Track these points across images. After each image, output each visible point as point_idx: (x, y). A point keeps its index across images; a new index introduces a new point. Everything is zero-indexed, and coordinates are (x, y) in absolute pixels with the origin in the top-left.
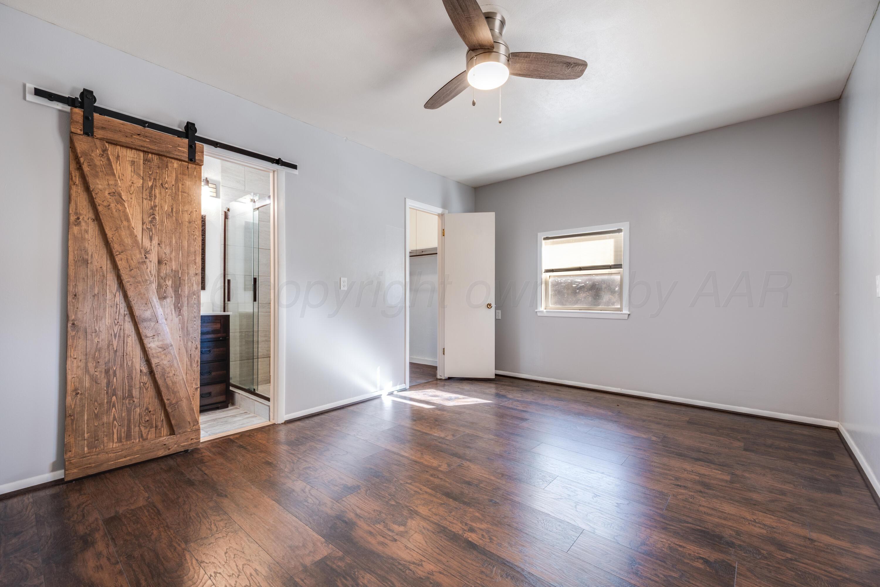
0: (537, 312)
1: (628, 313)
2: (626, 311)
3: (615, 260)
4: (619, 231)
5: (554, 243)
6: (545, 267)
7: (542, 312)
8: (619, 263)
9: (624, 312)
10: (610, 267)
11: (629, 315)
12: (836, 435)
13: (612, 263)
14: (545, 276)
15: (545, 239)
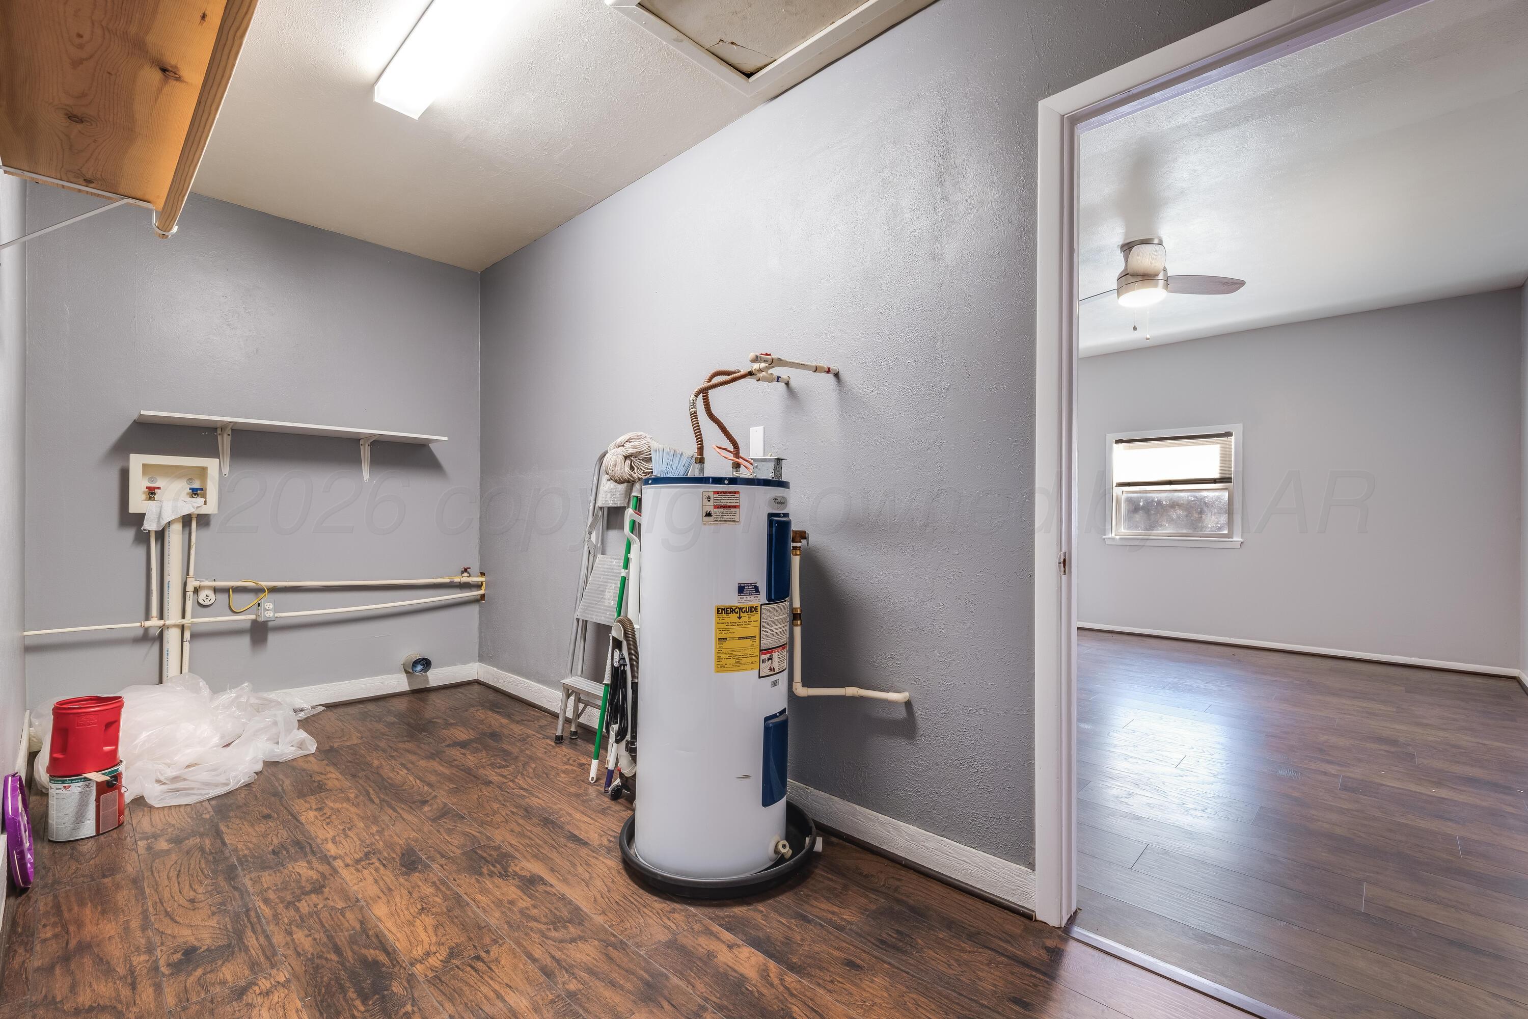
0: (1104, 539)
1: (1242, 540)
2: (1237, 538)
3: (1221, 472)
4: (1228, 434)
5: (1130, 448)
6: (1117, 479)
7: (1113, 539)
8: (1227, 476)
9: (1235, 539)
10: (1214, 481)
11: (1242, 543)
12: (1517, 685)
13: (1216, 475)
14: (1117, 491)
15: (1117, 442)
